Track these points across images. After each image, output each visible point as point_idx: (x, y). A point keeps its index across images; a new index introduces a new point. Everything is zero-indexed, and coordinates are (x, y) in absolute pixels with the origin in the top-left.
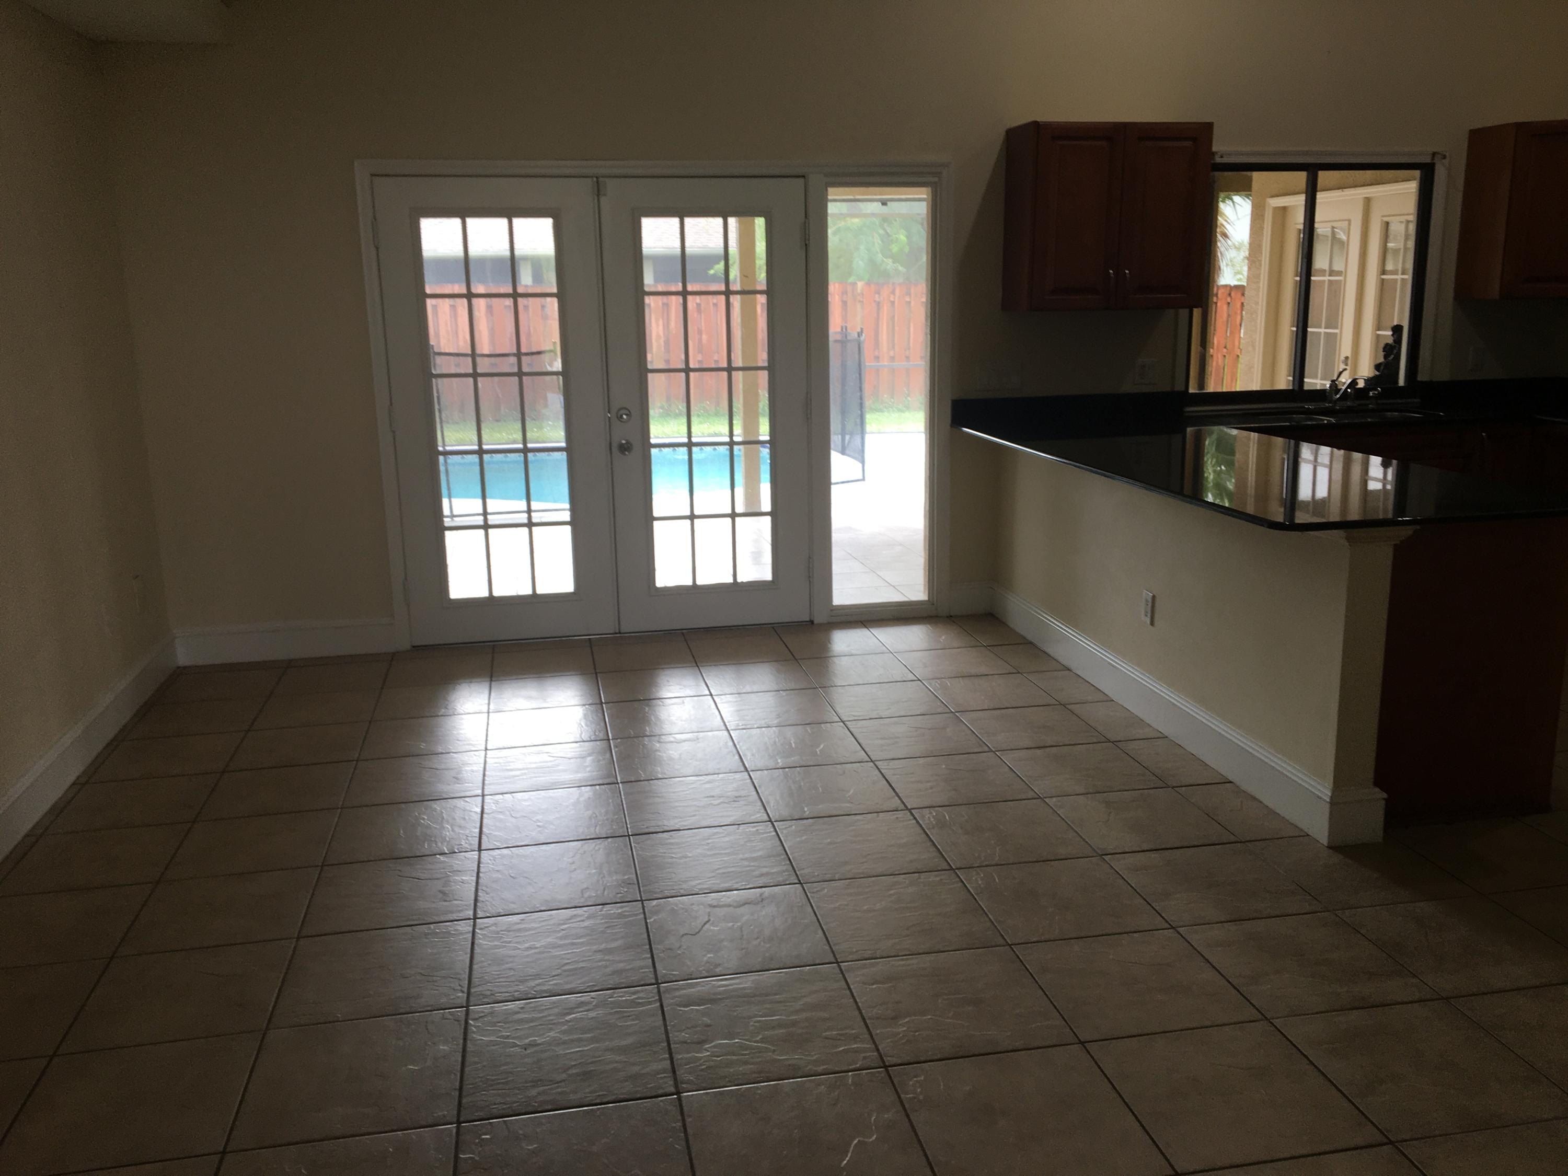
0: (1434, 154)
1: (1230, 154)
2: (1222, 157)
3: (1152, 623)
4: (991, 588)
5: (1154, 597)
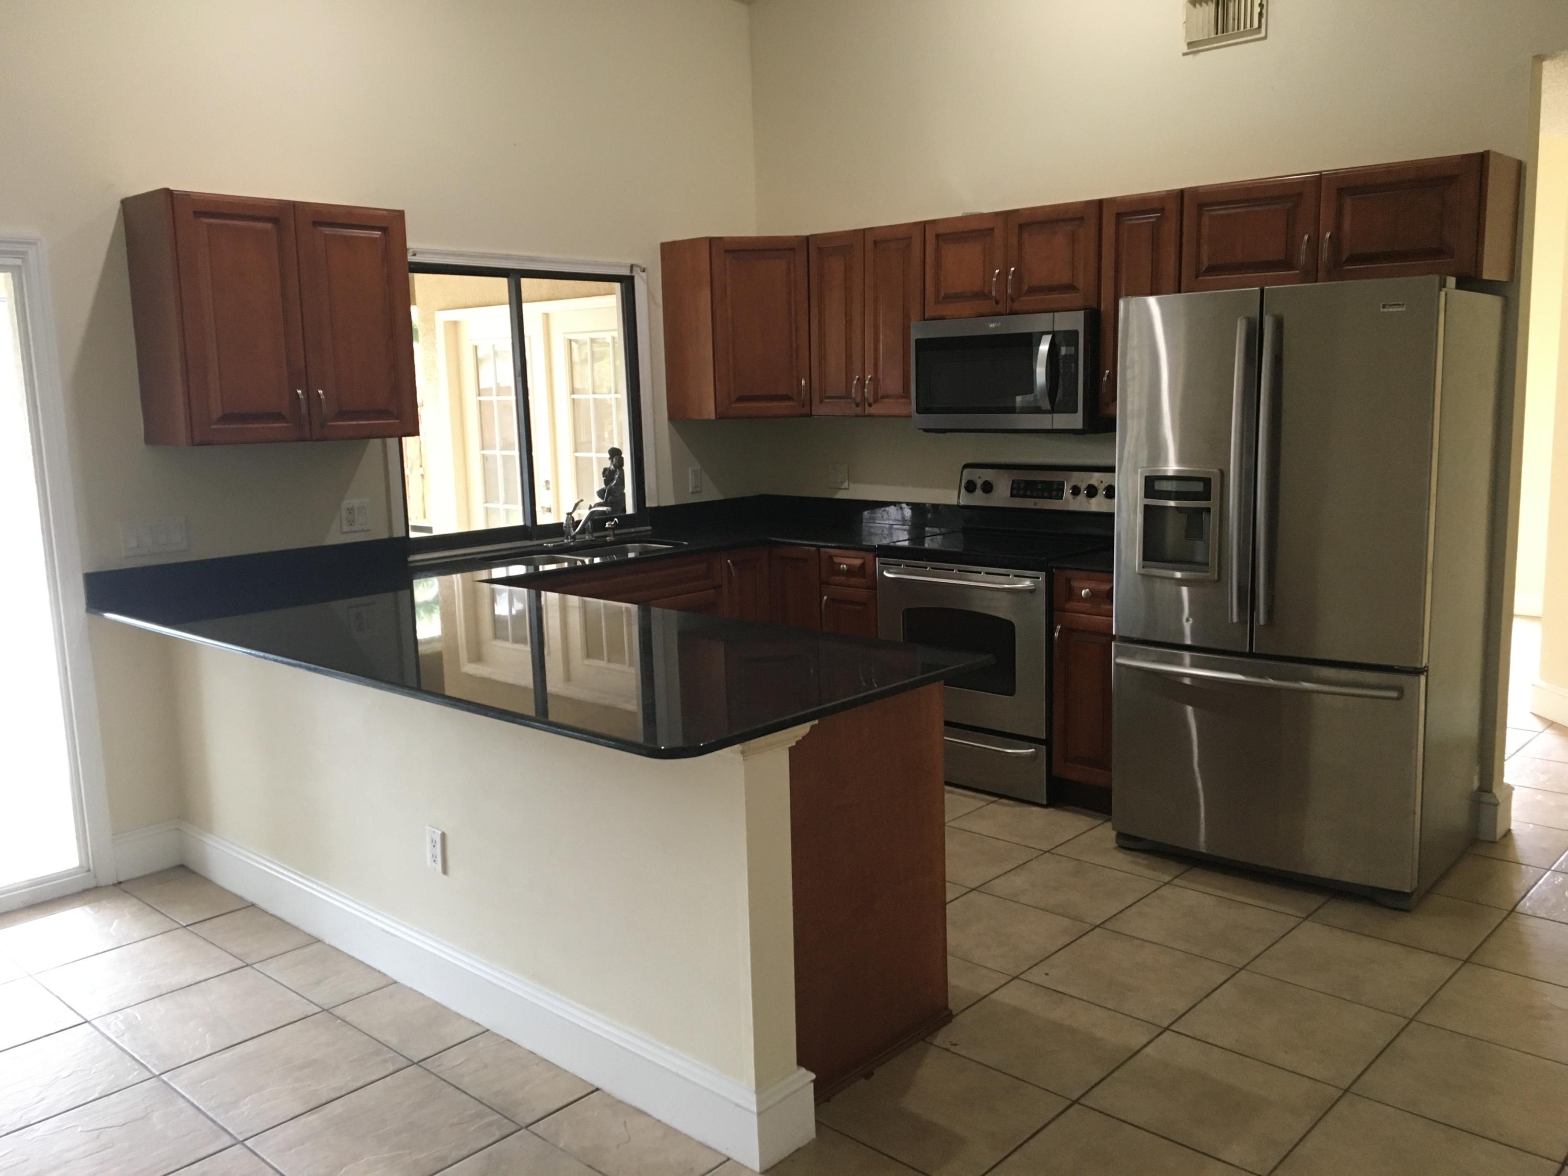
0: (632, 266)
1: (423, 253)
2: (414, 255)
3: (445, 871)
4: (178, 829)
5: (443, 836)
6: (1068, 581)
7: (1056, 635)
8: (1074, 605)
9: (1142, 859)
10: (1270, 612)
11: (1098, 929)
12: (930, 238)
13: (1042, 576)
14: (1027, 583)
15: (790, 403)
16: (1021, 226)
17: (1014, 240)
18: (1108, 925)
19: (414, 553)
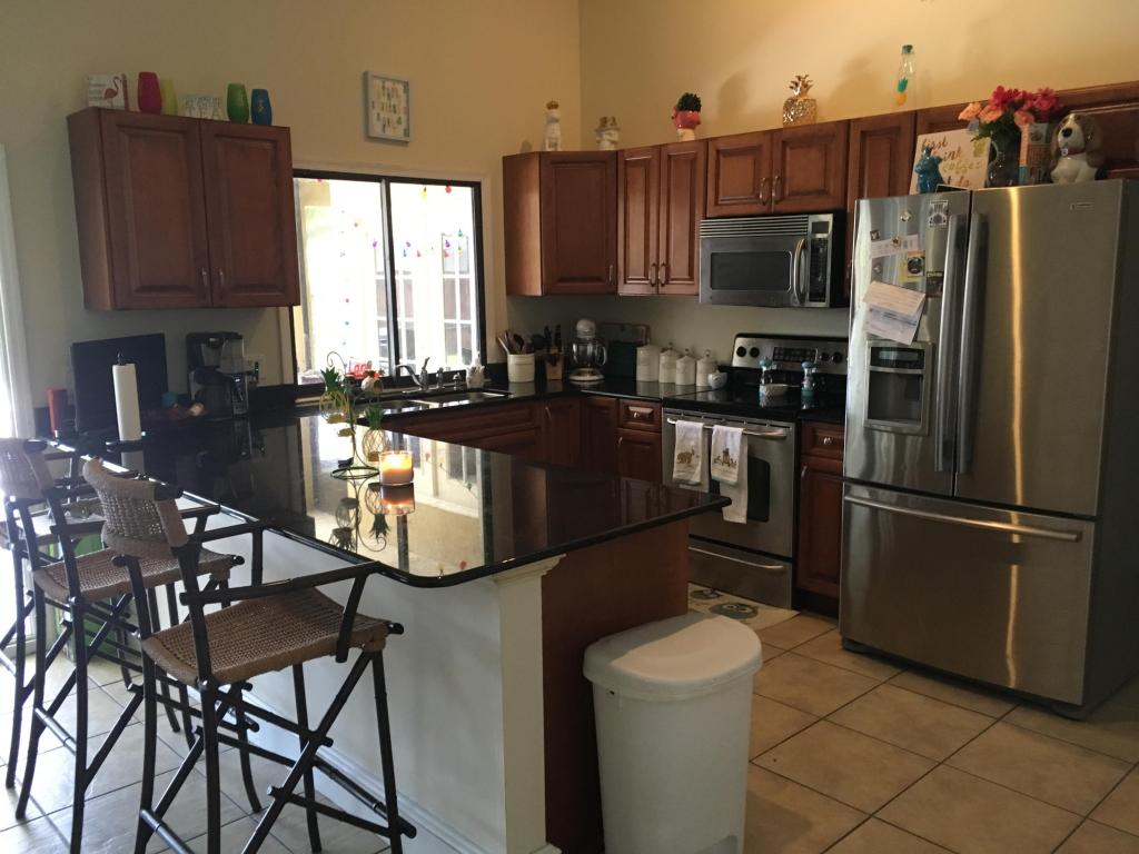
1: (306, 162)
2: (298, 163)
6: (814, 431)
7: (803, 473)
8: (815, 450)
9: (865, 661)
10: (969, 463)
11: (822, 722)
12: (712, 153)
13: (792, 427)
14: (779, 432)
15: (600, 284)
16: (784, 143)
17: (777, 154)
18: (829, 718)
19: (301, 397)
